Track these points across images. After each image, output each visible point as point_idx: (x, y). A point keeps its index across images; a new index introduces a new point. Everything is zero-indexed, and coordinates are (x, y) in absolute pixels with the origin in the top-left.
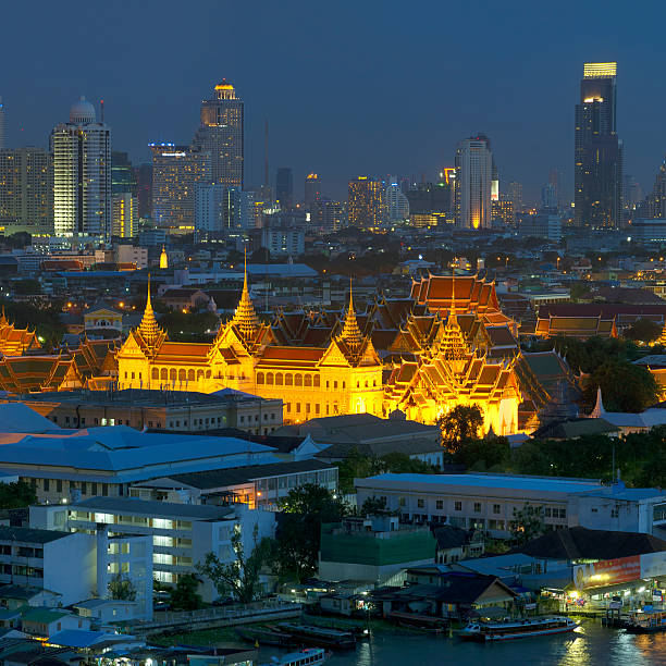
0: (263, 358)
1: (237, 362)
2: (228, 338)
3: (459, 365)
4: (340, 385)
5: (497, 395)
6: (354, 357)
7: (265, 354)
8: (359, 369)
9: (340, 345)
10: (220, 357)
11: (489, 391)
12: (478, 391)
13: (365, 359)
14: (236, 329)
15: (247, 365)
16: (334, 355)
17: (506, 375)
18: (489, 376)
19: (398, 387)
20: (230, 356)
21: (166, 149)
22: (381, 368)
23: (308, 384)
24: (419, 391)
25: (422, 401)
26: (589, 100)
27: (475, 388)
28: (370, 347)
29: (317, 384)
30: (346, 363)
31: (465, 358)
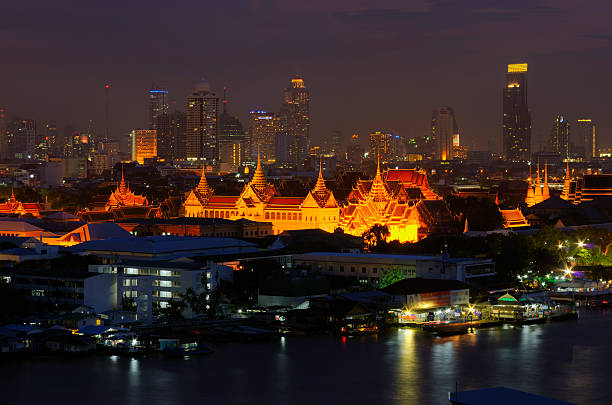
0: (269, 204)
1: (253, 206)
2: (248, 192)
3: (382, 205)
4: (314, 219)
5: (404, 222)
6: (321, 201)
7: (270, 201)
8: (324, 209)
9: (313, 195)
10: (243, 203)
11: (398, 220)
12: (393, 220)
13: (328, 203)
14: (253, 187)
15: (260, 208)
16: (310, 201)
17: (409, 211)
18: (401, 211)
19: (346, 219)
20: (249, 202)
21: (260, 115)
22: (338, 209)
23: (295, 218)
24: (357, 220)
25: (359, 226)
26: (511, 86)
27: (391, 218)
28: (332, 197)
29: (300, 218)
30: (317, 206)
31: (385, 200)
